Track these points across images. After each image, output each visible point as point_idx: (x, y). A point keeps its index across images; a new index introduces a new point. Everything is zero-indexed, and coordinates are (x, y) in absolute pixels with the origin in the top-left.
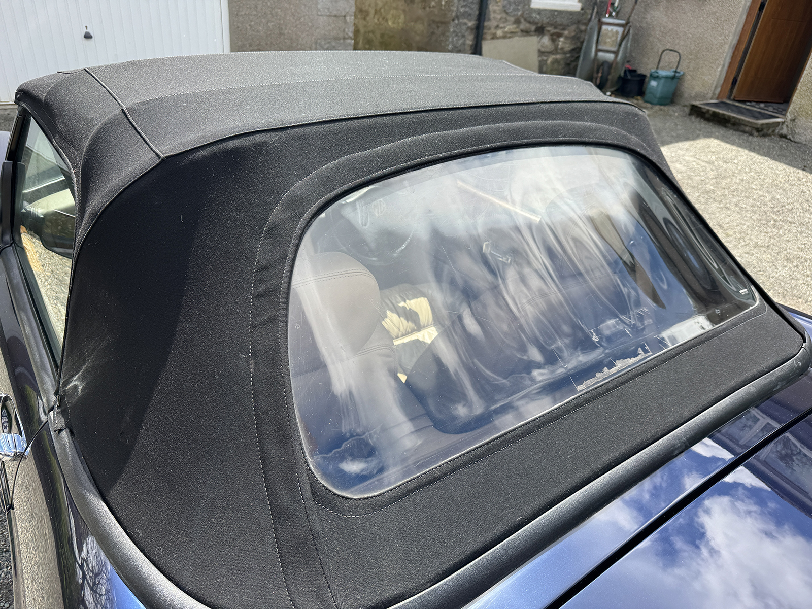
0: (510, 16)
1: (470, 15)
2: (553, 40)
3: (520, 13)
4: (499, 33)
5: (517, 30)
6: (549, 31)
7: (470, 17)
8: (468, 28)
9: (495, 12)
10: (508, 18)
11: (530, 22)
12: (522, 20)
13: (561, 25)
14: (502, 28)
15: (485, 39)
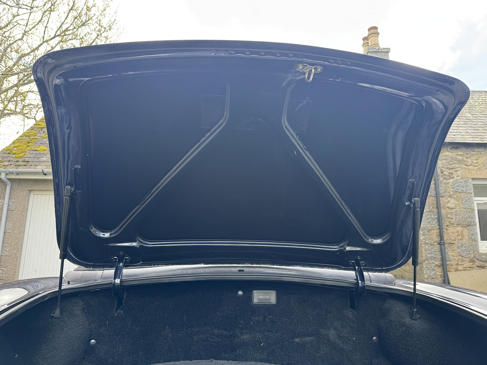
0: (465, 257)
1: (435, 258)
3: (472, 256)
4: (460, 268)
5: (473, 266)
7: (435, 259)
8: (436, 265)
9: (453, 256)
10: (463, 259)
11: (481, 261)
12: (476, 260)
14: (461, 265)
15: (449, 271)
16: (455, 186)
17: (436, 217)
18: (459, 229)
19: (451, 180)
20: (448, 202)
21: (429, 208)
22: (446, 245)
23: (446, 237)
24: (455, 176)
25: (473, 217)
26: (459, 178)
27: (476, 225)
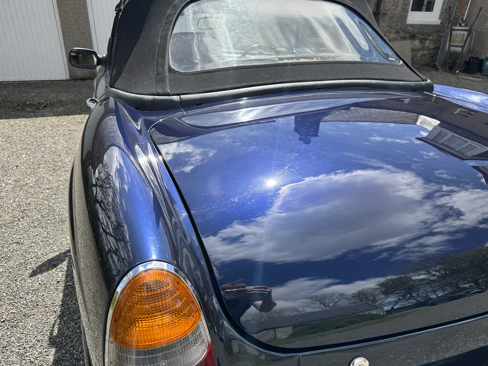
0: (393, 29)
2: (422, 43)
3: (399, 27)
5: (398, 37)
6: (418, 37)
11: (405, 32)
12: (401, 31)
13: (426, 33)
22: (380, 16)
23: (382, 7)
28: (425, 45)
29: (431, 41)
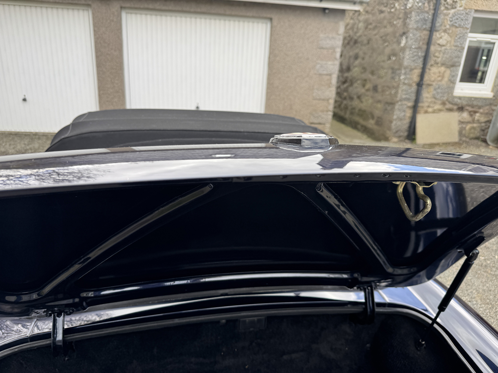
1: (409, 99)
2: (471, 115)
3: (445, 99)
4: (430, 110)
5: (443, 108)
6: (467, 110)
7: (409, 101)
8: (408, 107)
9: (427, 98)
10: (437, 101)
11: (452, 104)
12: (447, 103)
13: (476, 106)
14: (432, 107)
15: (419, 113)
16: (454, 18)
17: (423, 54)
18: (443, 69)
19: (452, 11)
20: (441, 38)
21: (419, 43)
22: (424, 87)
23: (426, 78)
24: (459, 5)
25: (460, 57)
26: (461, 9)
27: (459, 66)
28: (474, 118)
29: (481, 113)
